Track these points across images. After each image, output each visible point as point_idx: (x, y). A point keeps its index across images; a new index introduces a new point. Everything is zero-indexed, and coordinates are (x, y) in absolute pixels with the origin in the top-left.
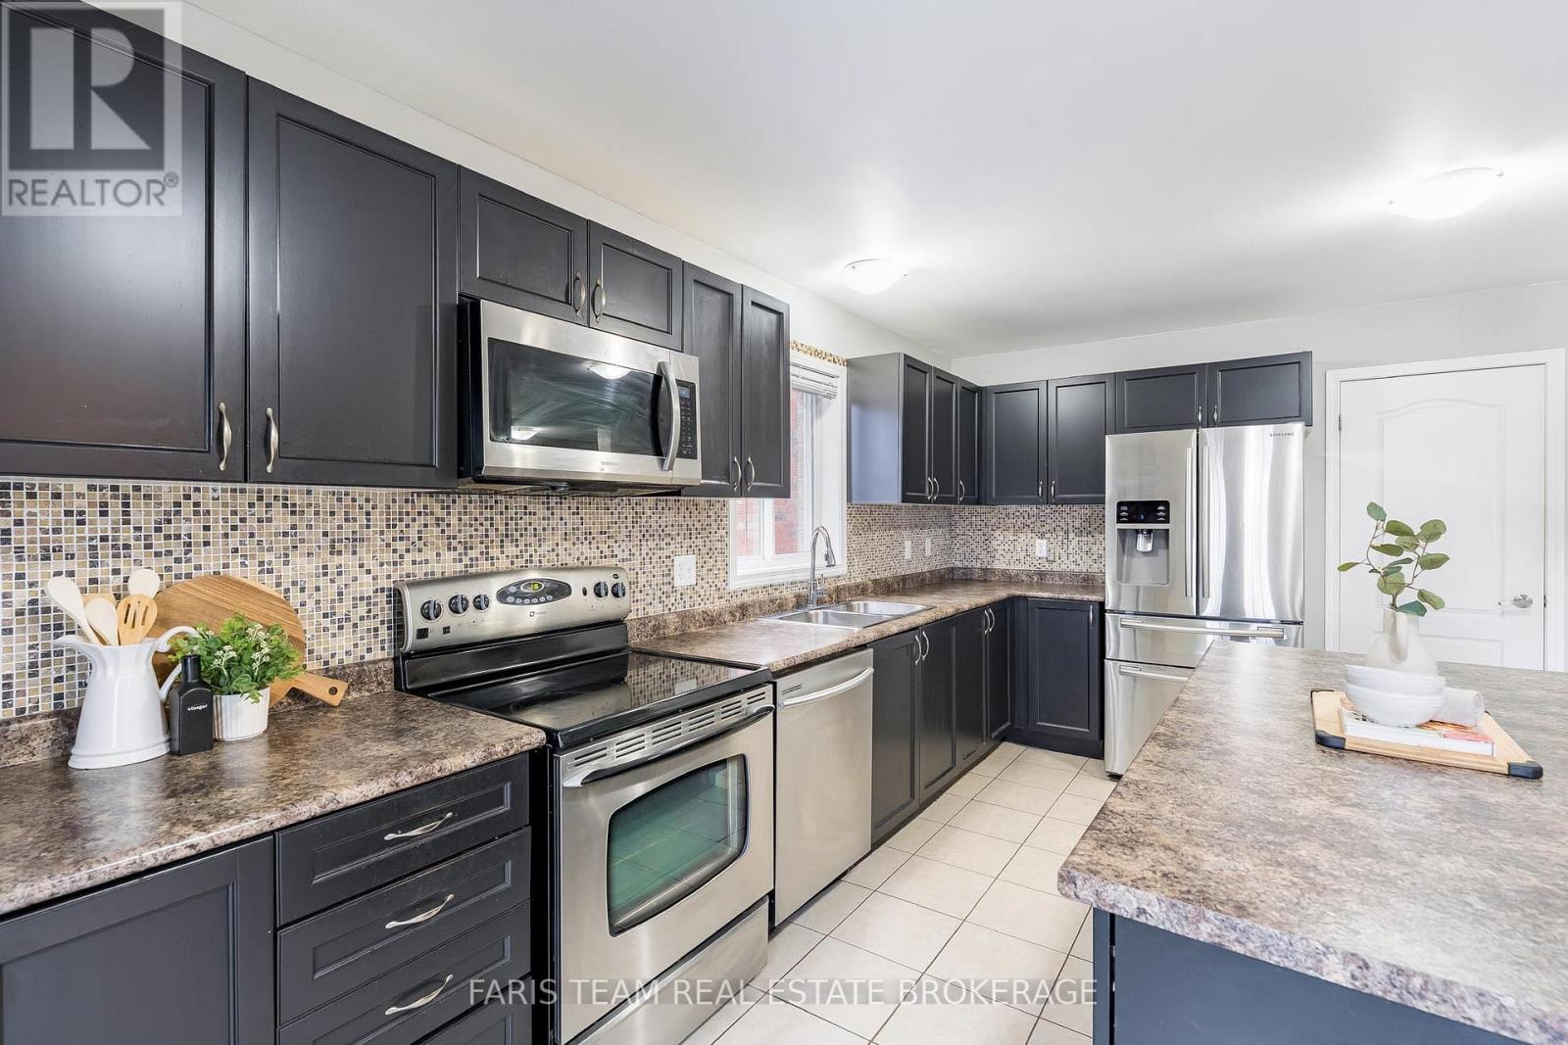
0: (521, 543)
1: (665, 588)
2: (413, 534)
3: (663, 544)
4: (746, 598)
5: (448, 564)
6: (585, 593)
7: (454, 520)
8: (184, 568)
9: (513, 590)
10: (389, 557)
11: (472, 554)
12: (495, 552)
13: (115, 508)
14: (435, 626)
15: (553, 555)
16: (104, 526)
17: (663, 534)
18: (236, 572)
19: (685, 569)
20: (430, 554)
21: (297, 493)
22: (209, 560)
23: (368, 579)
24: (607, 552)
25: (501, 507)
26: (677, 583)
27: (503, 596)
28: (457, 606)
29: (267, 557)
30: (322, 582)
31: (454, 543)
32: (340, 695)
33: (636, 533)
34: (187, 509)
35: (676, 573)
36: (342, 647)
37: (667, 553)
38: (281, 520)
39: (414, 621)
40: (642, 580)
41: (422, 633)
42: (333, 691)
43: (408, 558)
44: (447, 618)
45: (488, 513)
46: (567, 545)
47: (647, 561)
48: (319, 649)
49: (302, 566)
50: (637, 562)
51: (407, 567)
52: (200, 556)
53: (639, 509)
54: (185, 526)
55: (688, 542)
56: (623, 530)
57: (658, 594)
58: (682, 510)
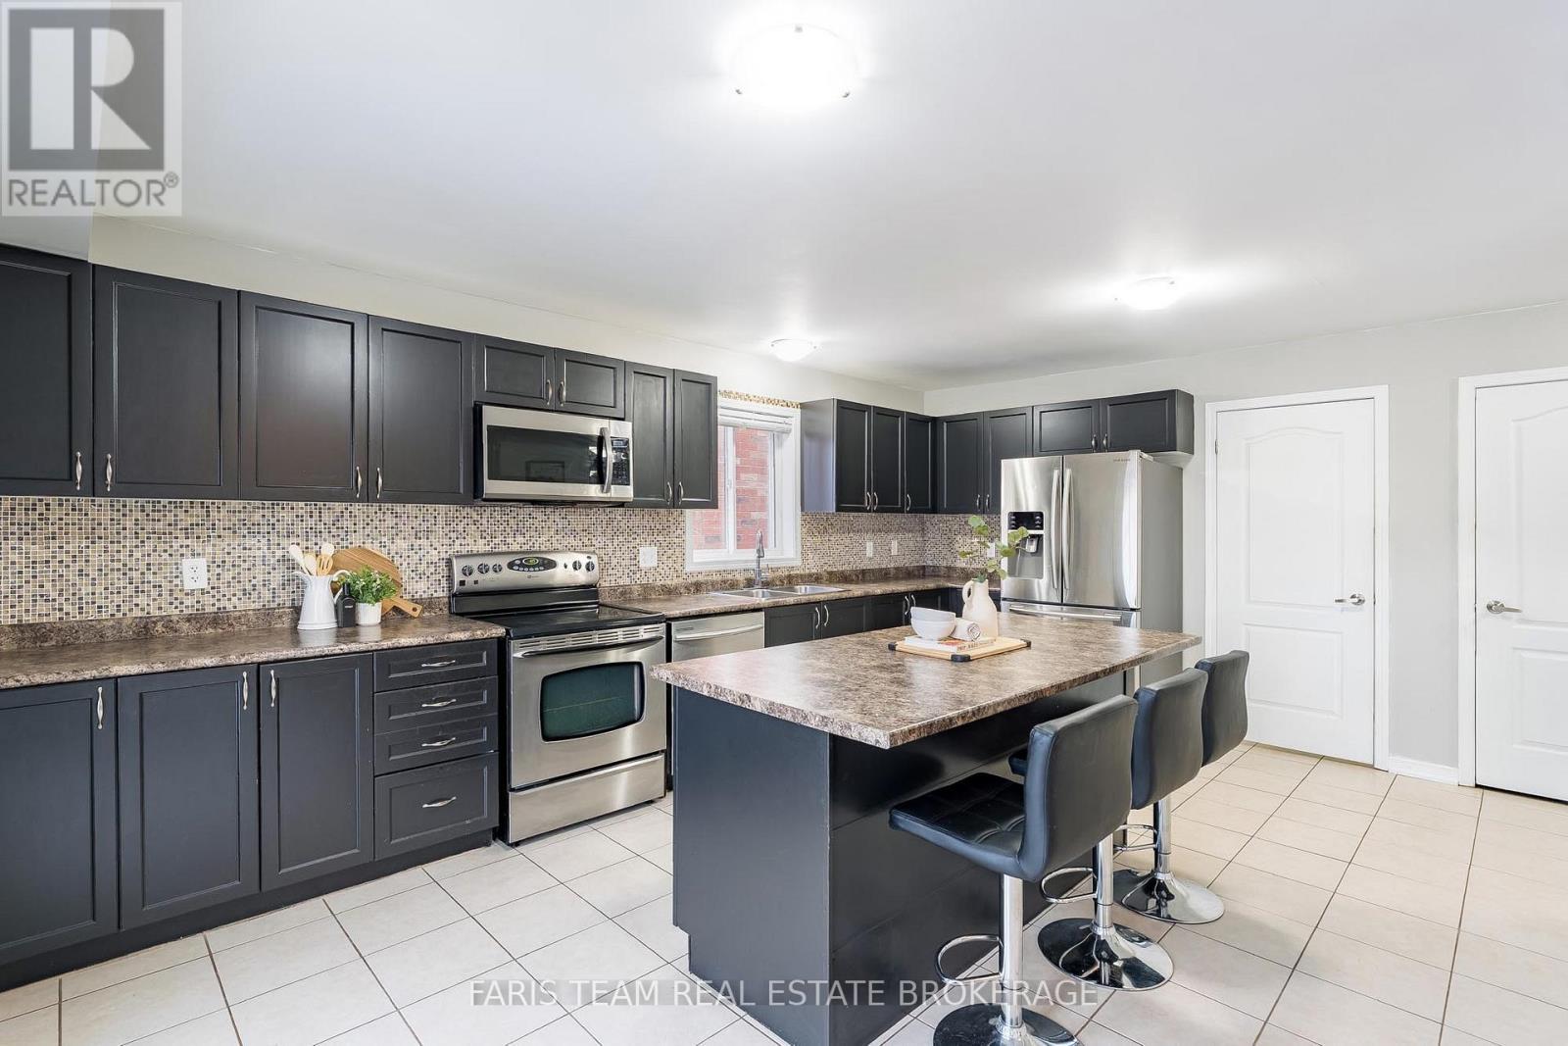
0: (527, 535)
1: (632, 568)
2: (460, 528)
3: (630, 539)
4: (701, 578)
5: (481, 546)
6: (566, 566)
7: (484, 522)
8: (345, 543)
9: (518, 562)
10: (447, 541)
11: (496, 541)
13: (316, 514)
14: (470, 580)
15: (548, 544)
16: (311, 522)
17: (631, 532)
18: (368, 546)
19: (648, 557)
20: (469, 540)
21: (398, 508)
22: (356, 540)
23: (435, 552)
24: (587, 542)
25: (514, 514)
26: (642, 565)
27: (511, 565)
28: (484, 569)
29: (384, 539)
30: (411, 553)
31: (484, 534)
32: (418, 611)
33: (609, 530)
34: (346, 515)
35: (641, 558)
36: (421, 588)
37: (633, 545)
38: (390, 521)
39: (458, 577)
40: (614, 561)
41: (462, 583)
42: (414, 610)
43: (458, 542)
44: (476, 576)
45: (505, 518)
47: (618, 549)
48: (409, 589)
49: (401, 544)
50: (610, 550)
51: (457, 547)
52: (353, 537)
53: (612, 516)
54: (347, 523)
55: (653, 538)
56: (600, 529)
57: (627, 571)
58: (646, 517)
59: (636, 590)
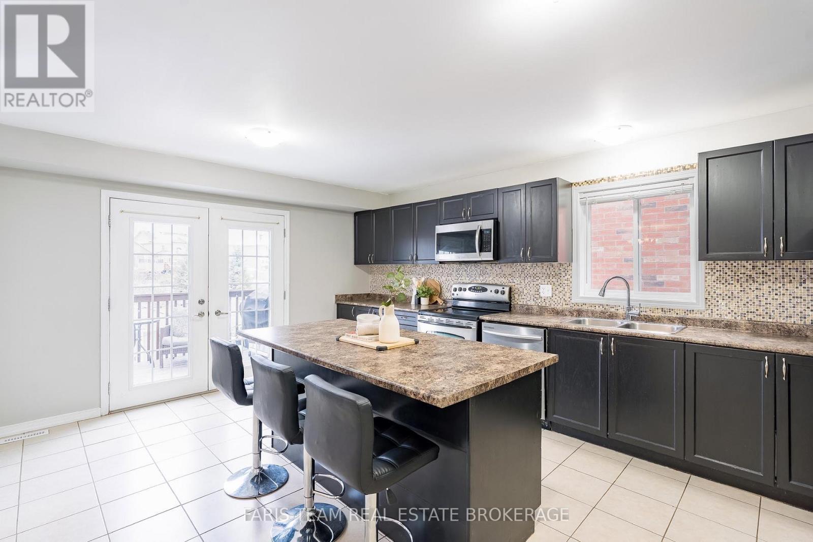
0: (484, 276)
1: (537, 296)
2: (461, 273)
3: (535, 280)
4: (585, 308)
6: (491, 291)
9: (473, 288)
10: (456, 278)
12: (477, 278)
14: (455, 293)
17: (534, 276)
19: (546, 291)
20: (463, 278)
22: (433, 276)
25: (479, 267)
26: (542, 295)
27: (470, 289)
28: (460, 289)
29: (439, 277)
31: (468, 276)
33: (523, 275)
35: (541, 291)
37: (537, 283)
40: (525, 292)
41: (453, 294)
42: (441, 303)
43: (460, 278)
44: (458, 292)
45: (476, 269)
46: (497, 278)
47: (528, 285)
50: (523, 285)
51: (459, 281)
53: (524, 267)
55: (549, 280)
57: (532, 297)
58: (545, 267)
59: (536, 309)
